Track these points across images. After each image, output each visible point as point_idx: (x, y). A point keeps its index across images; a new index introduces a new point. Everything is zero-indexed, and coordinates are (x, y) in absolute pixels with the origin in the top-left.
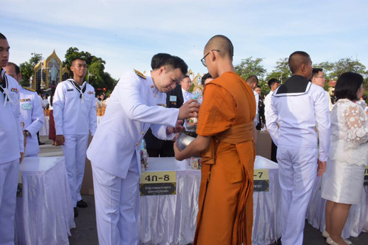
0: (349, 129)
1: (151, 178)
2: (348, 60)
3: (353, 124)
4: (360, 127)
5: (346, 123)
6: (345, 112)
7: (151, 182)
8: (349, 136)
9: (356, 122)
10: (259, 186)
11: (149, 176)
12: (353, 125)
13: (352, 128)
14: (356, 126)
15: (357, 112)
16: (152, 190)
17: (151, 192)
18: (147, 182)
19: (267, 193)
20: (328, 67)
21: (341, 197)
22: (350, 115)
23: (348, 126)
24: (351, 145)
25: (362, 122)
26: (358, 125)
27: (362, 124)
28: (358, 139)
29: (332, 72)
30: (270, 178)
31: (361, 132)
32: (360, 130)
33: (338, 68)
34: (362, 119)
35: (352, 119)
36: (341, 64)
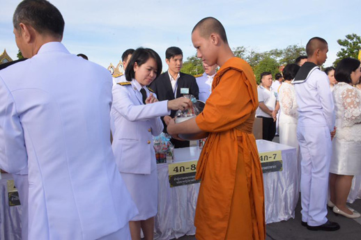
0: (346, 109)
1: (179, 169)
2: (295, 47)
3: (349, 104)
4: (355, 108)
5: (343, 104)
6: (343, 94)
7: (179, 173)
8: (346, 115)
9: (352, 102)
10: (274, 167)
11: (177, 168)
12: (349, 106)
13: (349, 108)
14: (352, 106)
15: (353, 94)
16: (180, 180)
17: (180, 182)
18: (175, 173)
19: (280, 173)
20: (278, 53)
21: (342, 169)
22: (347, 97)
23: (344, 106)
24: (346, 124)
25: (357, 103)
26: (354, 105)
27: (358, 105)
28: (354, 118)
29: (281, 58)
30: (283, 158)
31: (356, 112)
32: (356, 110)
33: (287, 54)
34: (358, 101)
35: (349, 100)
36: (289, 50)
